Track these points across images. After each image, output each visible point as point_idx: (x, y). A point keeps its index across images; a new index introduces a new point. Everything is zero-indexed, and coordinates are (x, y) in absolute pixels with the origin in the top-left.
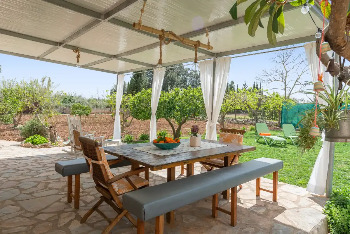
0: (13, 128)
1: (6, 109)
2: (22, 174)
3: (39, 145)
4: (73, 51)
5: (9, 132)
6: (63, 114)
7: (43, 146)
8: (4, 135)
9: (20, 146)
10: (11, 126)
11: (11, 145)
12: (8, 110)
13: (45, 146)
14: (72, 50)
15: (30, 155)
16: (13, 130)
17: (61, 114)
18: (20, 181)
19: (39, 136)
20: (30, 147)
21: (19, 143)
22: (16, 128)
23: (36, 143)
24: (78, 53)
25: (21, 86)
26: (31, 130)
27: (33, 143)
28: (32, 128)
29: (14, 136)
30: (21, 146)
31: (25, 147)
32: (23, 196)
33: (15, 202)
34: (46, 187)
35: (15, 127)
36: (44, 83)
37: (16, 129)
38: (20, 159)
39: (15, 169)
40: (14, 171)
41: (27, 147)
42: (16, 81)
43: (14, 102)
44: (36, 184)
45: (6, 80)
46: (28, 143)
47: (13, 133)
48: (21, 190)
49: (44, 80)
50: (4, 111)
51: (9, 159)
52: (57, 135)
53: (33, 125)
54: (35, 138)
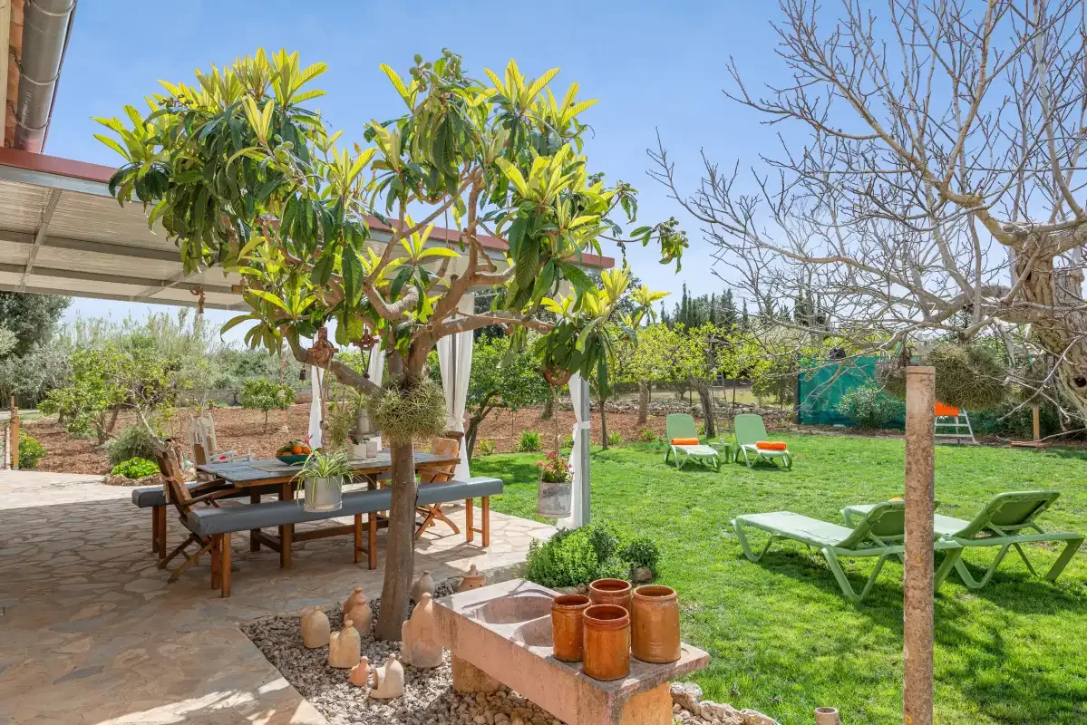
0: (96, 448)
1: (78, 402)
2: (94, 524)
3: (141, 479)
4: (191, 292)
5: (85, 456)
6: (234, 407)
7: (149, 482)
8: (74, 464)
9: (102, 482)
10: (92, 443)
11: (84, 482)
12: (84, 404)
13: (151, 480)
14: (189, 291)
15: (117, 496)
16: (95, 452)
17: (229, 408)
18: (87, 532)
19: (143, 460)
20: (120, 484)
21: (101, 478)
22: (103, 446)
23: (135, 477)
24: (202, 296)
25: (124, 333)
26: (131, 449)
27: (128, 475)
28: (134, 444)
29: (95, 465)
30: (105, 482)
31: (113, 484)
32: (88, 547)
33: (75, 552)
34: (129, 537)
35: (101, 443)
36: (186, 323)
37: (103, 449)
38: (98, 503)
39: (83, 517)
40: (80, 520)
41: (117, 483)
42: (111, 320)
43: (96, 386)
44: (112, 534)
45: (85, 318)
46: (118, 476)
47: (94, 457)
48: (86, 541)
49: (184, 315)
50: (74, 406)
51: (74, 504)
52: (182, 458)
53: (135, 437)
54: (133, 464)
